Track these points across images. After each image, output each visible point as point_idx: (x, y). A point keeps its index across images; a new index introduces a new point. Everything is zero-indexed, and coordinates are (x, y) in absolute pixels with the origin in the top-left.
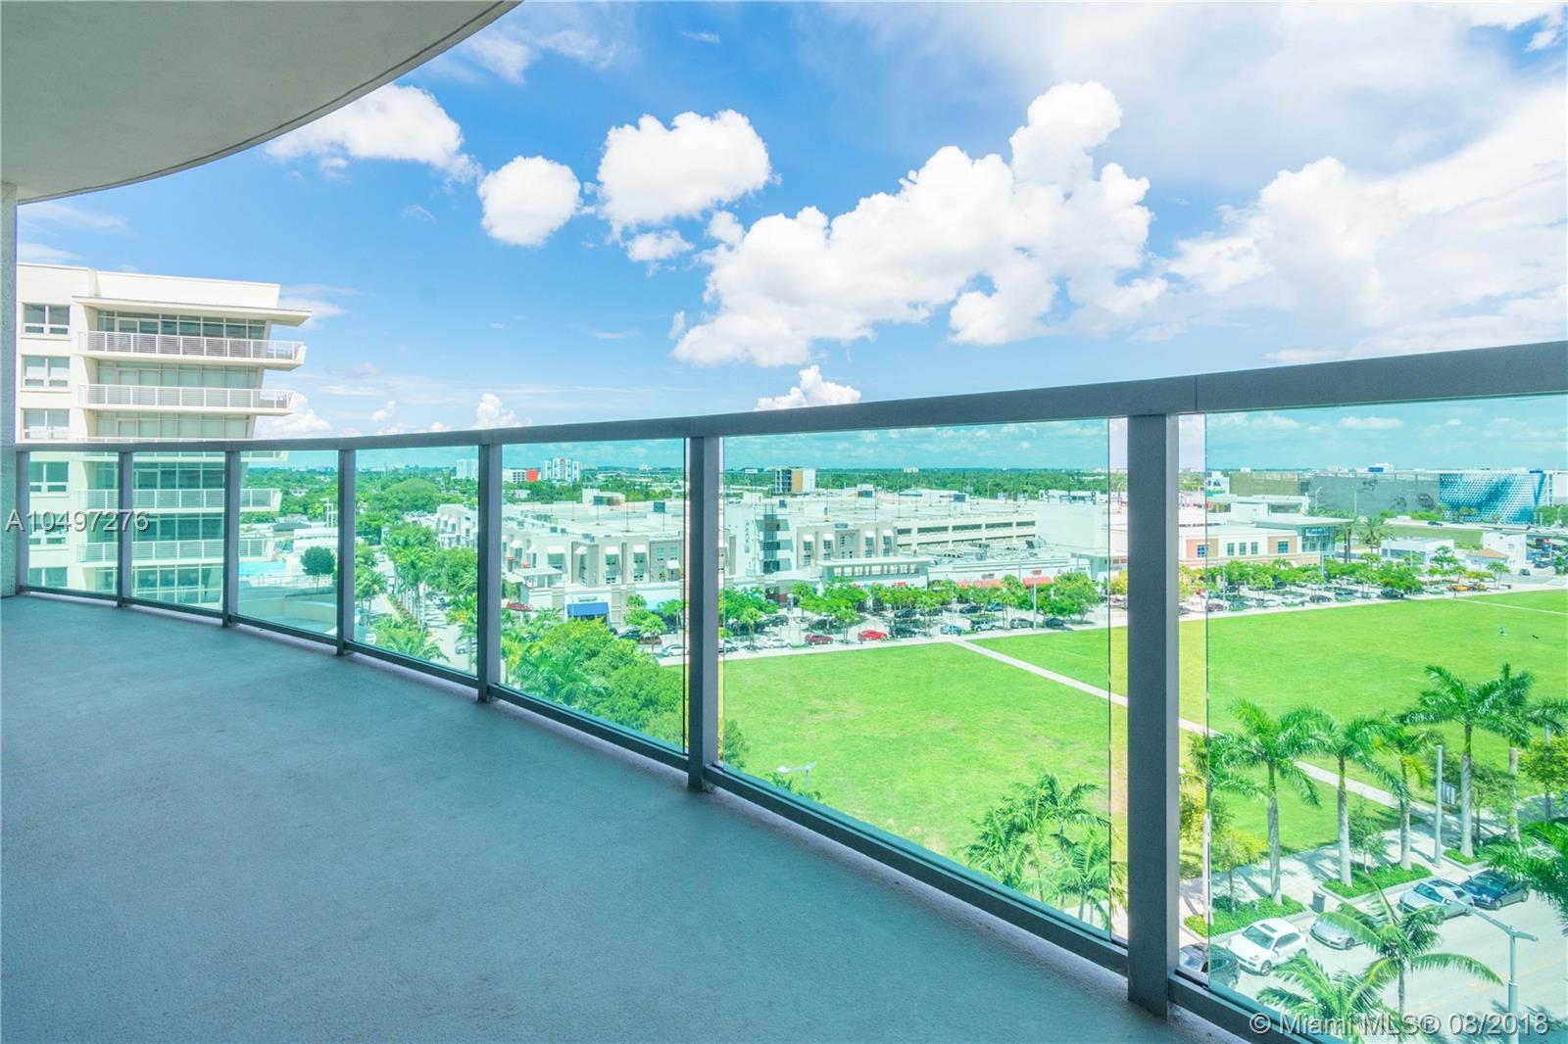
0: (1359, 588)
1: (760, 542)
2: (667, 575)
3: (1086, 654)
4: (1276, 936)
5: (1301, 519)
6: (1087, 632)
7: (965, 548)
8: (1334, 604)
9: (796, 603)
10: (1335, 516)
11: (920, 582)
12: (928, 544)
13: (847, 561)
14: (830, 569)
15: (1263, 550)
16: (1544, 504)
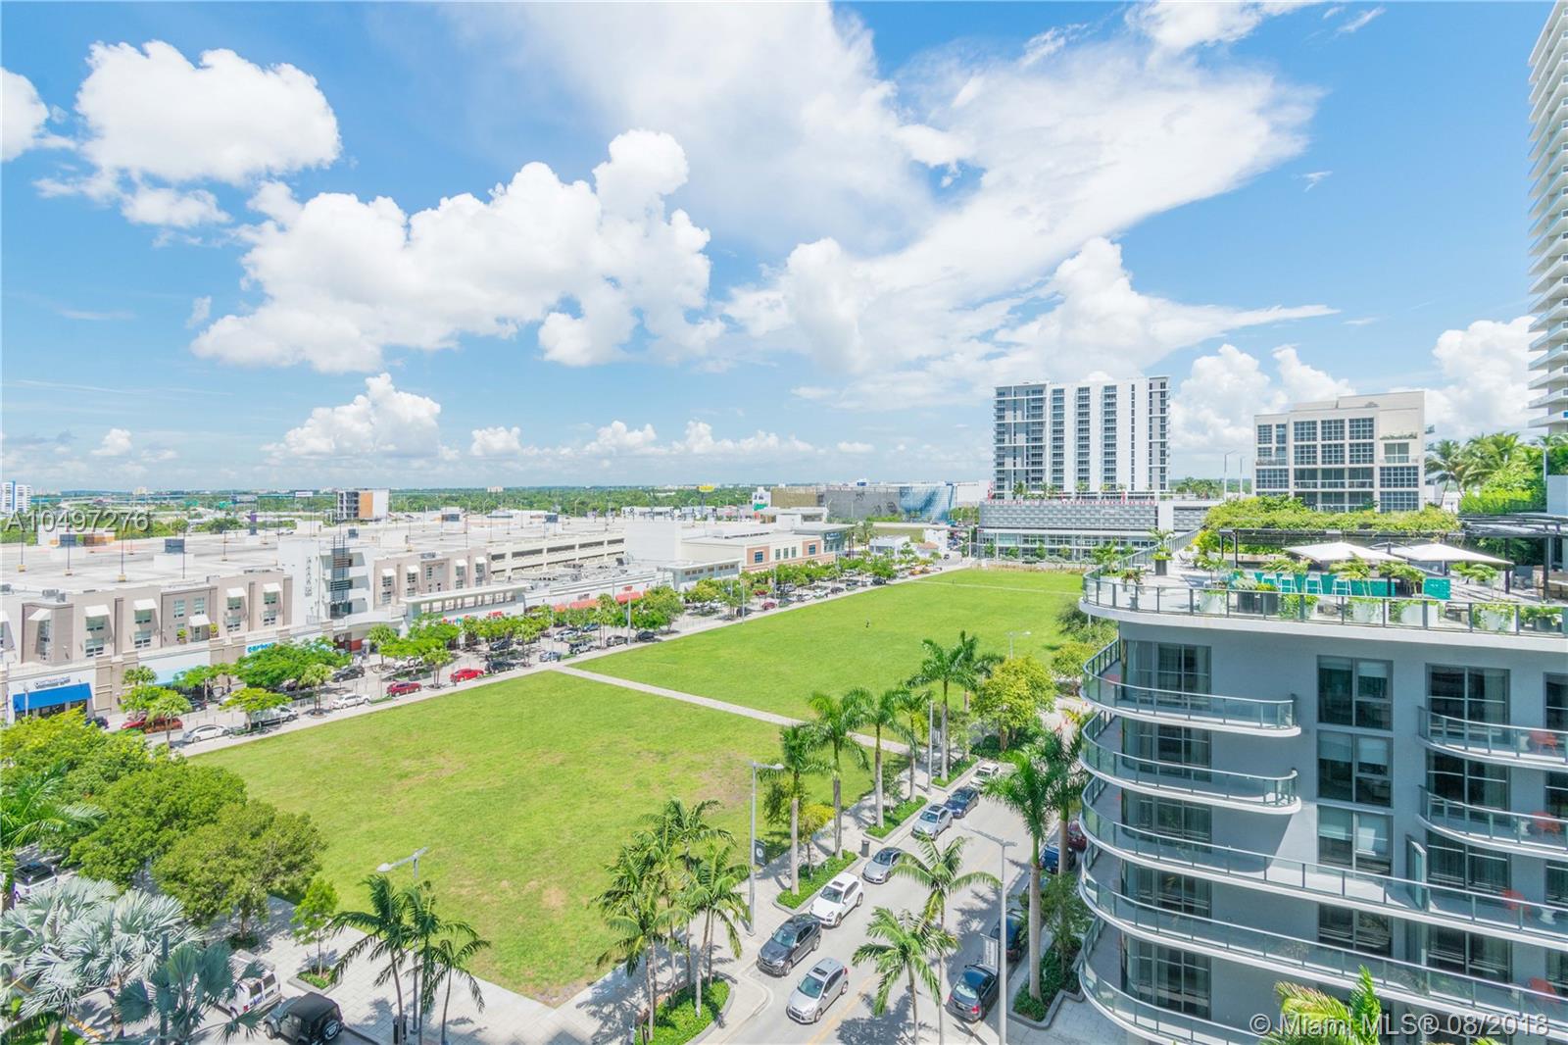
0: (859, 578)
1: (326, 581)
2: (189, 634)
3: (675, 663)
4: (843, 889)
5: (822, 526)
6: (674, 641)
7: (559, 570)
8: (846, 593)
9: (373, 649)
10: (844, 523)
11: (516, 610)
12: (523, 568)
13: (436, 595)
14: (416, 606)
15: (799, 554)
16: (953, 507)
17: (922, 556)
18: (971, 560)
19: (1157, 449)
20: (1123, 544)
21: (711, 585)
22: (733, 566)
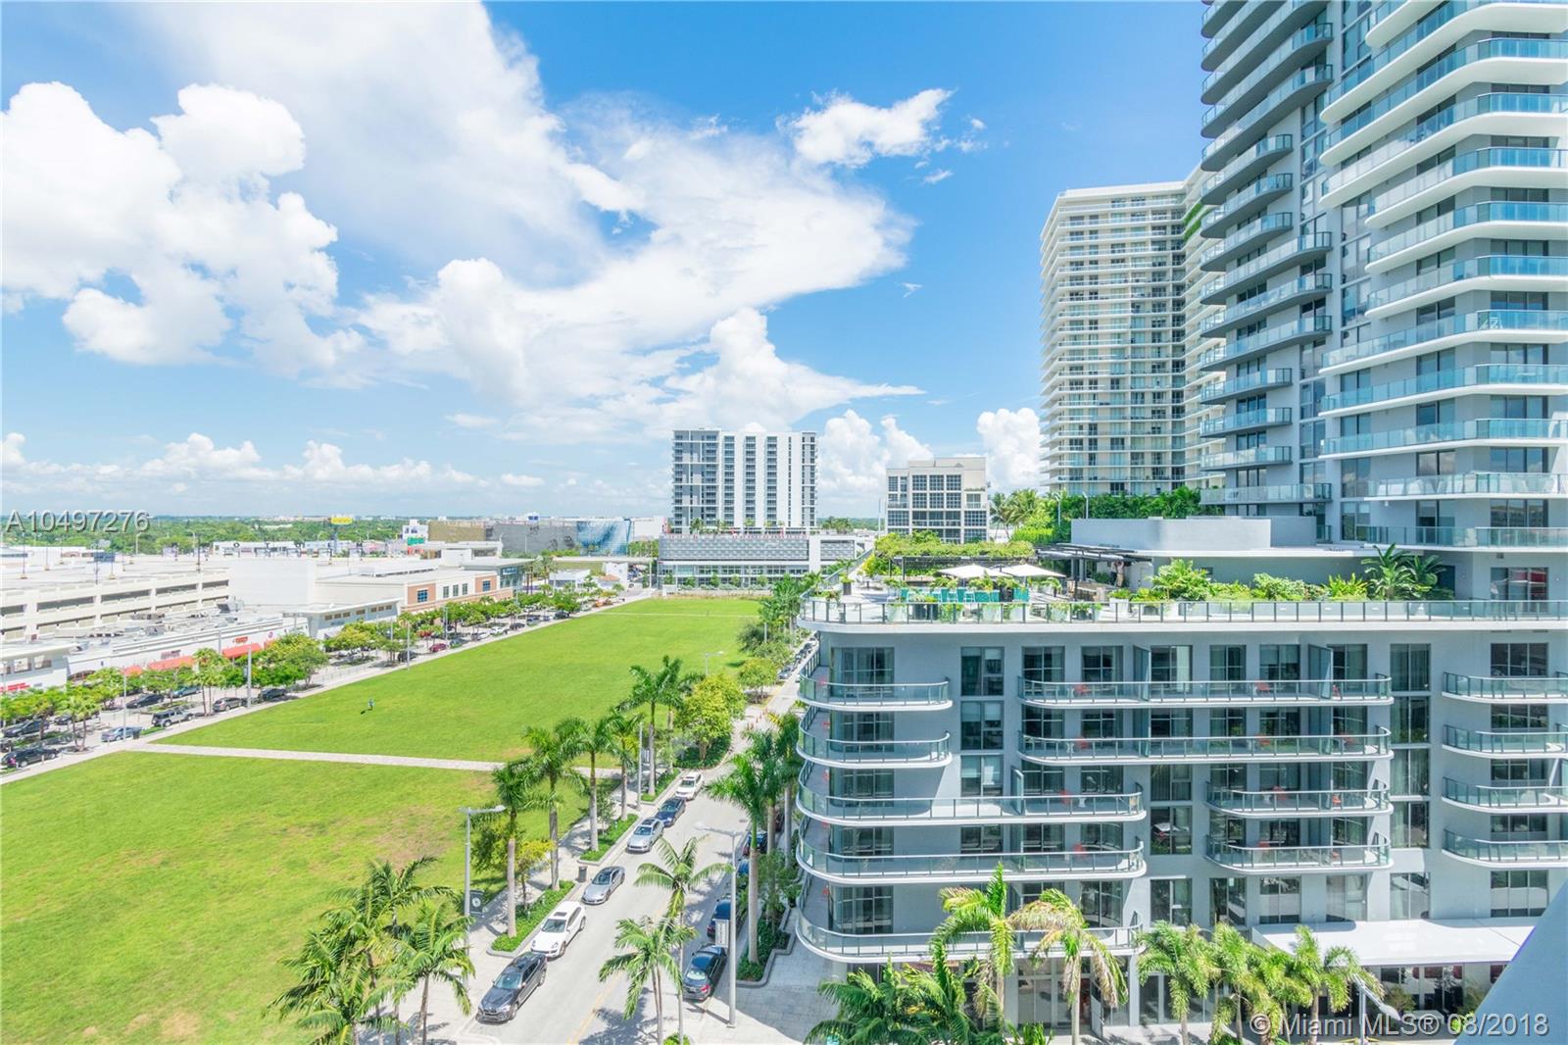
0: (541, 613)
5: (497, 560)
6: (317, 696)
7: (124, 622)
8: (527, 629)
10: (521, 557)
11: (53, 679)
12: (59, 623)
15: (471, 590)
16: (631, 541)
17: (605, 589)
18: (651, 591)
19: (808, 491)
20: (783, 572)
21: (363, 629)
22: (390, 608)
